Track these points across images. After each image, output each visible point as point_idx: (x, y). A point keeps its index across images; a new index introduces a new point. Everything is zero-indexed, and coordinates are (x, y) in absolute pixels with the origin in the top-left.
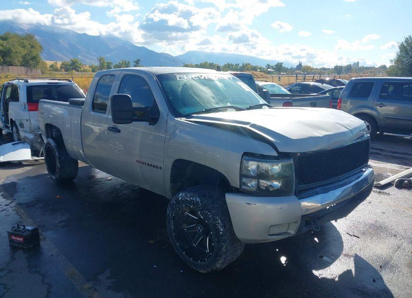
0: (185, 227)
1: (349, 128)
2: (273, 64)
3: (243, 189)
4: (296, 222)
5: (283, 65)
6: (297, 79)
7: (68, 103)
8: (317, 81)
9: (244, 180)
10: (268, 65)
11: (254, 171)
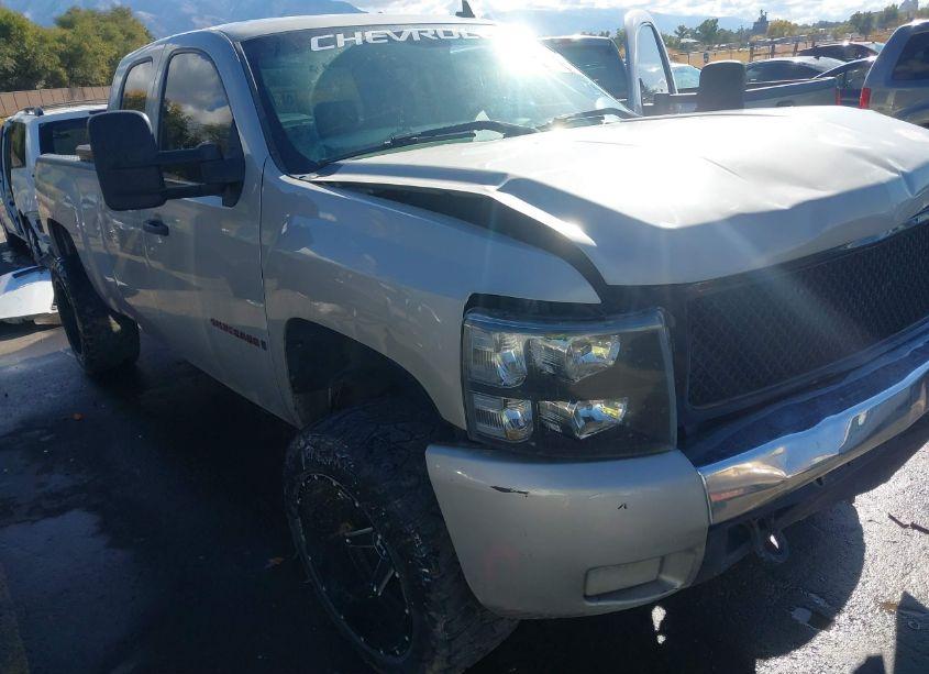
0: (347, 532)
1: (901, 168)
2: (694, 25)
3: (480, 435)
4: (690, 550)
5: (720, 26)
6: (752, 56)
7: (76, 158)
8: (804, 53)
9: (483, 403)
10: (682, 28)
11: (510, 365)
